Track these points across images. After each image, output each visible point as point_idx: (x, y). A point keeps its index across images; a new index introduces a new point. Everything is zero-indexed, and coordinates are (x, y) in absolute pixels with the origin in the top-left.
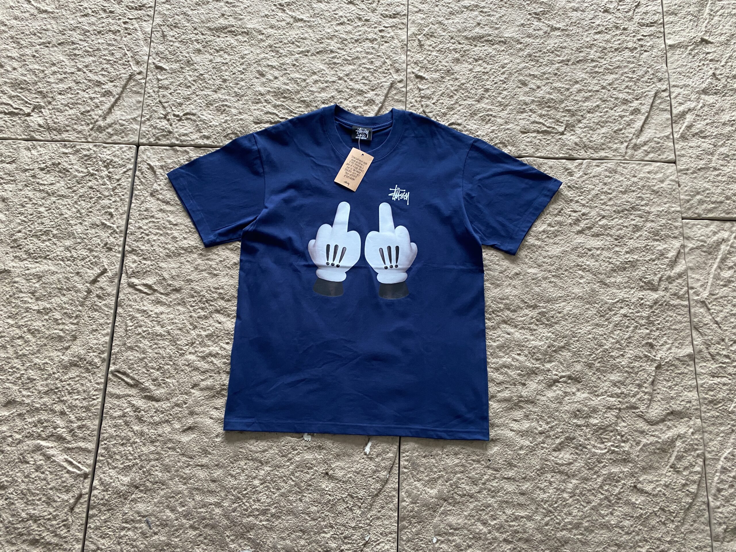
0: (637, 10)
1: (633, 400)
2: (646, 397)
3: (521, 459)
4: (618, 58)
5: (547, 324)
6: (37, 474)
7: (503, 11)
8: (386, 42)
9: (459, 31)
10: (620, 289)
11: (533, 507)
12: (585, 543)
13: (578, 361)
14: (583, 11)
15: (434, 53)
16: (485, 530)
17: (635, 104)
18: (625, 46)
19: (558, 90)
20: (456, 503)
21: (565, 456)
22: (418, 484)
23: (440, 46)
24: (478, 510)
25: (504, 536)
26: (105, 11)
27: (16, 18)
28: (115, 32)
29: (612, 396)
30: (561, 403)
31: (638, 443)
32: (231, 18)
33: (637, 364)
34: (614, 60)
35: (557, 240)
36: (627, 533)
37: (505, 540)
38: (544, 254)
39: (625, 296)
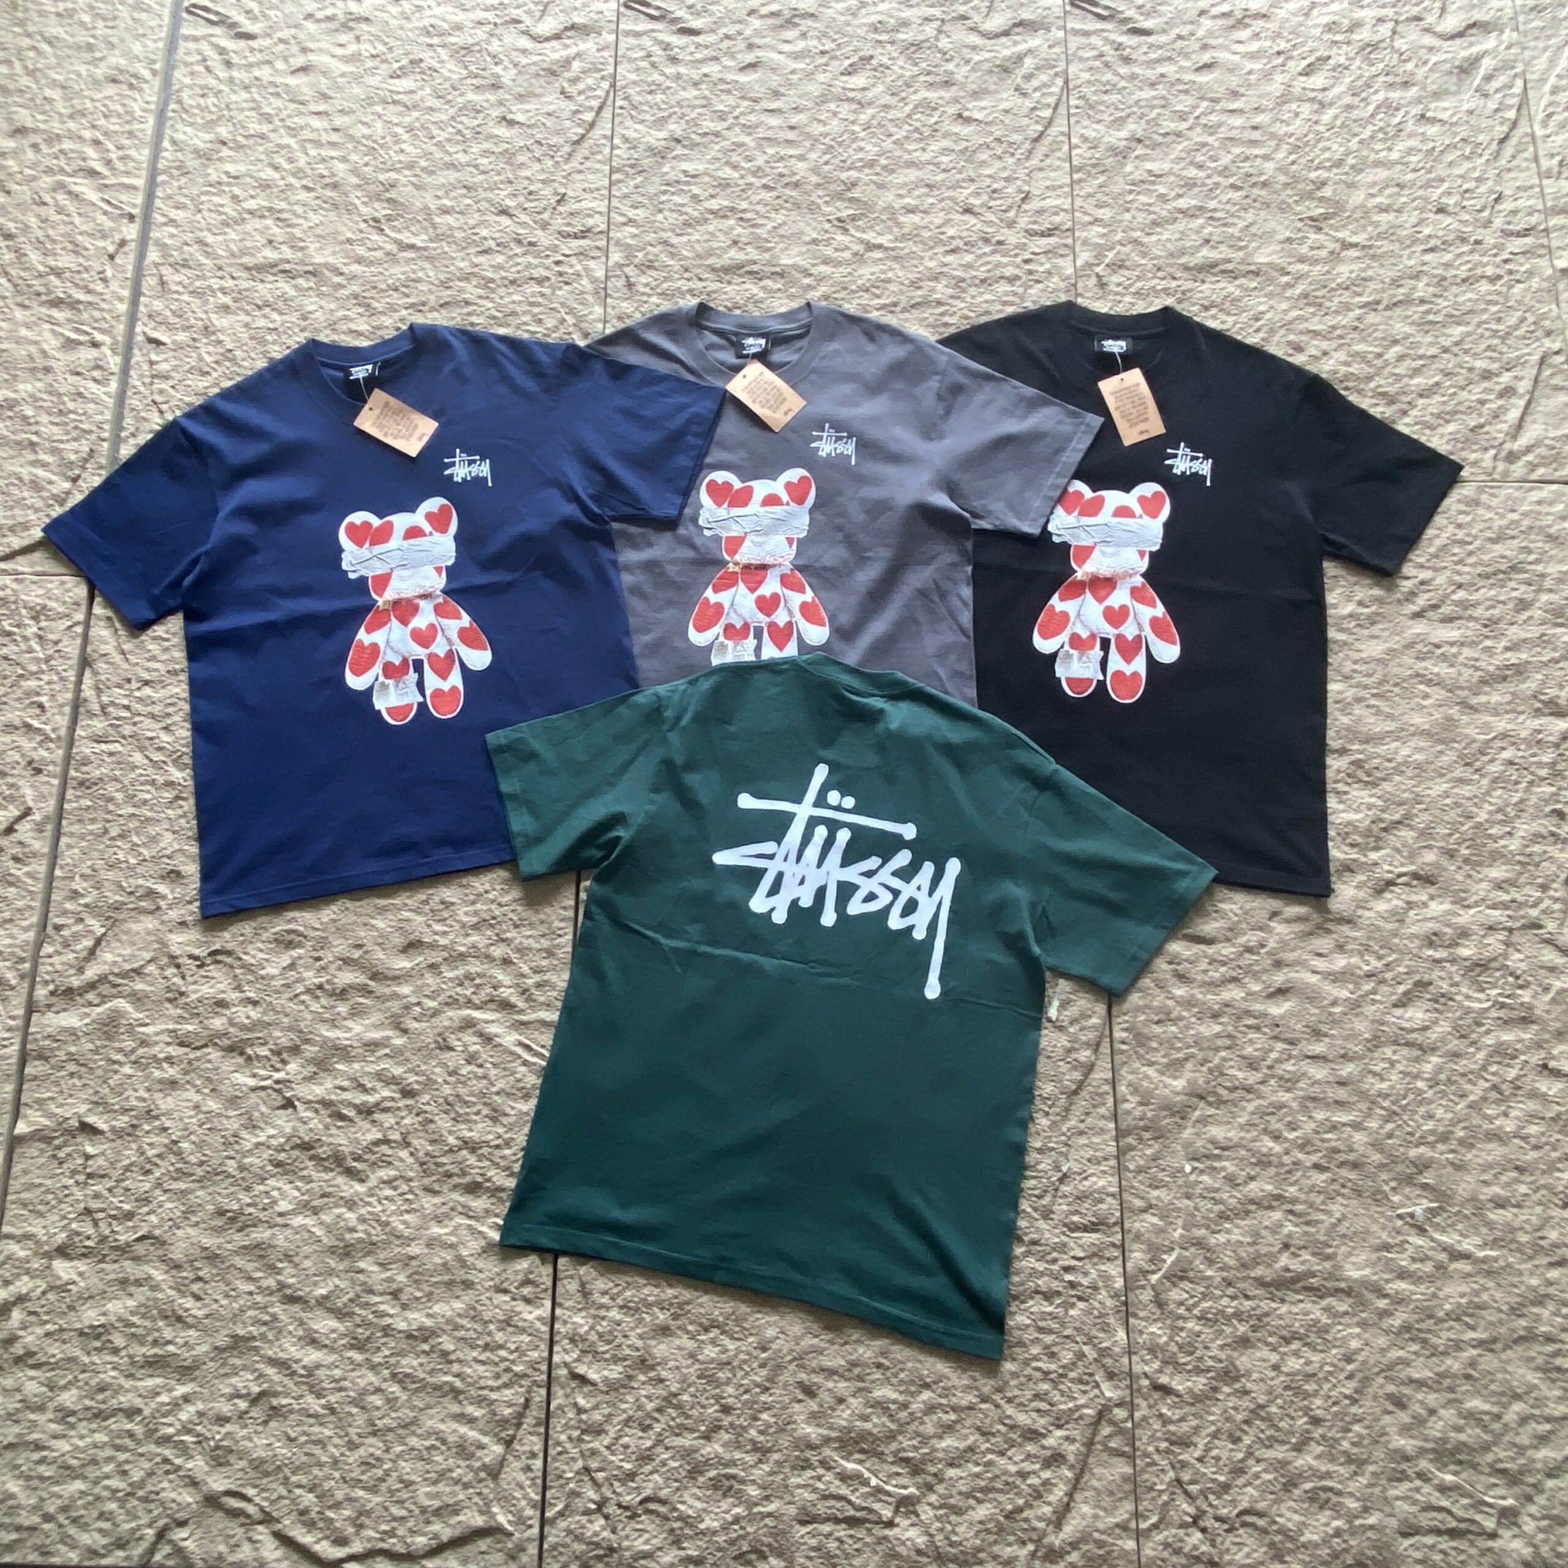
0: (1498, 207)
1: (1534, 913)
2: (1557, 906)
3: (1335, 1022)
4: (1469, 295)
5: (1367, 783)
6: (469, 1068)
7: (1250, 216)
8: (1038, 282)
9: (1171, 255)
10: (1497, 714)
11: (1363, 1106)
12: (1459, 1167)
13: (1429, 847)
14: (1398, 211)
15: (1128, 299)
16: (1277, 1148)
17: (1505, 378)
18: (1479, 272)
19: (1362, 357)
20: (1221, 1103)
21: (1416, 1014)
22: (1151, 1072)
23: (1139, 285)
24: (1263, 1114)
25: (1314, 1158)
26: (519, 242)
27: (359, 261)
28: (540, 281)
29: (1494, 907)
30: (1401, 921)
31: (1547, 989)
32: (749, 249)
33: (1536, 848)
34: (1461, 299)
35: (1375, 630)
36: (1536, 1147)
37: (1316, 1166)
38: (1356, 656)
39: (1509, 727)
